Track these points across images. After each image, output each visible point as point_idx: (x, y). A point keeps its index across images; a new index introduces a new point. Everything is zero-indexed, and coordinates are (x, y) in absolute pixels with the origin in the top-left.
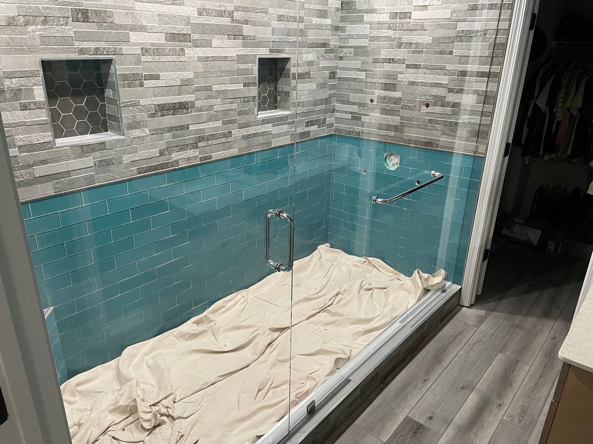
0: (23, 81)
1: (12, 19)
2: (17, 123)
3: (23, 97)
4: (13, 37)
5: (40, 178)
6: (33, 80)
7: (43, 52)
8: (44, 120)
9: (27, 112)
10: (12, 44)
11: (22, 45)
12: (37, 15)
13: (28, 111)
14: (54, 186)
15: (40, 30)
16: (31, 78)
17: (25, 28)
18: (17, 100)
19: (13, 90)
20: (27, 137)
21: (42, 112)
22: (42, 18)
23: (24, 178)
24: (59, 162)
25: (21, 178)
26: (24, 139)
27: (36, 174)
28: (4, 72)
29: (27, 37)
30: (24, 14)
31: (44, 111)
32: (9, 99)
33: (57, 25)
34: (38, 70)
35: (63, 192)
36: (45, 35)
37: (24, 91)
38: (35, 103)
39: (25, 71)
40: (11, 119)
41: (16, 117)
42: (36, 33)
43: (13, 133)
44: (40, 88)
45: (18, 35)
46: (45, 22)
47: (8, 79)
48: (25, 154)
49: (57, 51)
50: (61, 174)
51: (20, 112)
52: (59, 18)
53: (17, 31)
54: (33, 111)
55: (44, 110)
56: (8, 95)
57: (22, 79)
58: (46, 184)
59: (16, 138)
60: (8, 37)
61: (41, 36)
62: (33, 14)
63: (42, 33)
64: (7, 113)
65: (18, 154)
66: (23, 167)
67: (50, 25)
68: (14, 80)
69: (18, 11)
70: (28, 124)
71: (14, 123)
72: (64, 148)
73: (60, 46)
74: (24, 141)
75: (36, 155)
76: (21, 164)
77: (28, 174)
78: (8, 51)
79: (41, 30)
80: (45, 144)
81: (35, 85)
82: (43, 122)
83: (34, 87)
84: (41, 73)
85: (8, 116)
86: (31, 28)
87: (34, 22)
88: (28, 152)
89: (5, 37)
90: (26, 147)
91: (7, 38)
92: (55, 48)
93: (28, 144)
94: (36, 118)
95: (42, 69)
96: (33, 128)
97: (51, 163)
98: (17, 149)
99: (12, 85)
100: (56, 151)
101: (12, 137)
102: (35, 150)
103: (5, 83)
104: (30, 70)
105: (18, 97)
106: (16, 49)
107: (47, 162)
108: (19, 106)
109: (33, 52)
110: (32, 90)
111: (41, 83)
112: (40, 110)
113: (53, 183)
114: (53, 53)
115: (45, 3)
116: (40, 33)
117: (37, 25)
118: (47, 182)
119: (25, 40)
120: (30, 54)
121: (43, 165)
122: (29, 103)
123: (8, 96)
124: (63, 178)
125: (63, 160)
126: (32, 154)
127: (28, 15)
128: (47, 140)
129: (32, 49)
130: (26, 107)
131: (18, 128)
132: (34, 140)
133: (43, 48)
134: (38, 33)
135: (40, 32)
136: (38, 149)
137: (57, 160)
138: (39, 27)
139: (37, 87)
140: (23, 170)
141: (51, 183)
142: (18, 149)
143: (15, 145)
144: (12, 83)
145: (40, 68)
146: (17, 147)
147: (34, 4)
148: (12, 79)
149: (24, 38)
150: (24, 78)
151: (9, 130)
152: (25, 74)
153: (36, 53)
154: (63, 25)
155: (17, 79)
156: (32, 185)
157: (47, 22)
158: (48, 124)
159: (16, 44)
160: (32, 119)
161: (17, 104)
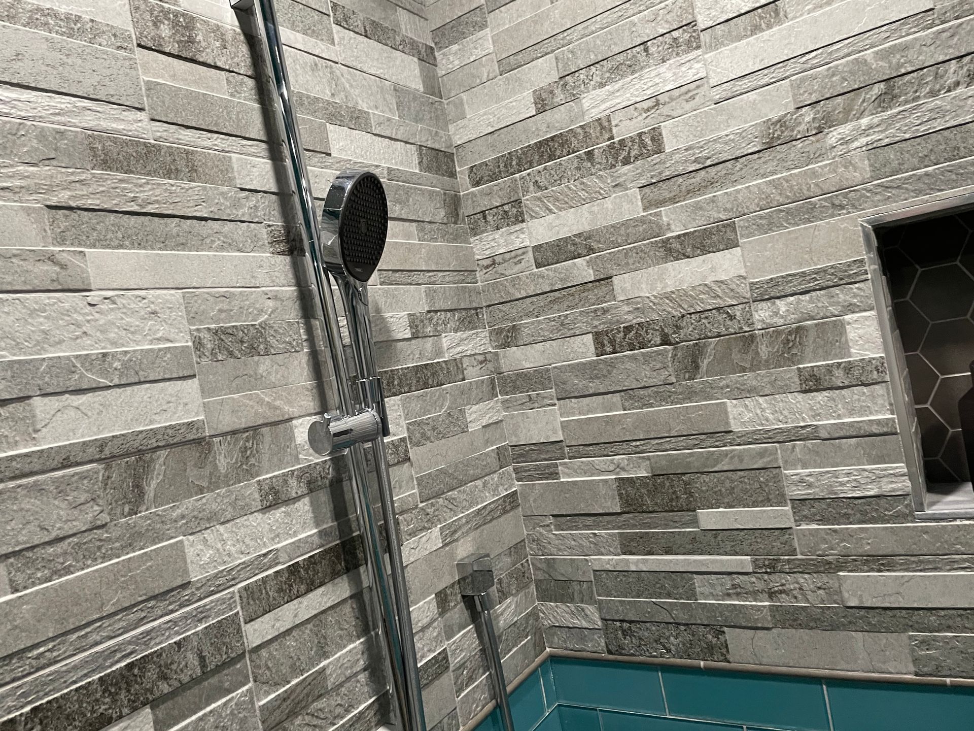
0: (811, 301)
1: (778, 126)
2: (788, 430)
3: (808, 351)
4: (779, 178)
5: (862, 612)
6: (841, 295)
7: (878, 197)
8: (878, 422)
9: (821, 397)
10: (778, 198)
11: (807, 194)
12: (856, 87)
13: (825, 393)
14: (913, 651)
15: (865, 132)
16: (836, 291)
17: (817, 141)
18: (792, 361)
19: (779, 333)
20: (821, 474)
21: (873, 397)
22: (880, 88)
23: (808, 601)
24: (935, 569)
25: (800, 597)
26: (811, 479)
27: (846, 595)
28: (752, 283)
29: (826, 166)
30: (814, 99)
31: (881, 392)
32: (767, 361)
33: (933, 94)
34: (862, 261)
35: (948, 680)
36: (886, 141)
37: (812, 334)
38: (848, 368)
39: (817, 272)
40: (771, 417)
41: (786, 413)
42: (856, 144)
43: (776, 460)
44: (867, 318)
45: (796, 167)
46: (887, 99)
47: (764, 305)
48: (814, 526)
49: (932, 184)
50: (943, 613)
51: (800, 397)
52: (942, 68)
53: (793, 155)
54: (844, 392)
55: (879, 389)
56: (764, 347)
57: (807, 297)
58: (883, 638)
59: (786, 476)
60: (766, 182)
61: (873, 149)
62: (846, 86)
63: (876, 137)
64: (761, 400)
65: (793, 525)
66: (806, 568)
67: (906, 102)
68: (782, 305)
69: (794, 95)
70: (824, 434)
71: (781, 431)
72: (958, 522)
73: (946, 160)
74: (810, 486)
75: (851, 534)
76: (799, 557)
77: (821, 592)
78: (764, 222)
79: (871, 128)
80: (883, 502)
81: (851, 308)
82: (875, 429)
83: (847, 317)
84: (872, 267)
85: (763, 410)
86: (833, 136)
87: (847, 111)
88: (823, 521)
89: (758, 186)
90: (816, 504)
91: (762, 186)
92: (927, 174)
93: (821, 495)
94: (851, 414)
95: (874, 255)
96: (840, 447)
97: (907, 570)
98: (788, 508)
99: (776, 319)
100: (925, 531)
101: (775, 471)
102: (846, 518)
103: (756, 316)
104: (832, 267)
105: (795, 351)
106: (788, 212)
107: (889, 564)
108: (797, 380)
109: (842, 207)
110: (840, 328)
111: (872, 301)
112: (865, 389)
113: (910, 637)
114: (919, 192)
115: (888, 34)
116: (869, 138)
117: (861, 115)
118: (888, 630)
119: (817, 177)
120: (832, 216)
121: (872, 570)
122: (829, 369)
123: (764, 351)
124: (949, 628)
125: (952, 565)
126: (835, 531)
127: (828, 96)
128: (887, 487)
129: (840, 197)
130: (818, 380)
131: (794, 447)
132: (842, 484)
133: (878, 185)
134: (864, 140)
135: (868, 136)
136: (858, 515)
137: (929, 562)
138: (865, 121)
139: (856, 316)
140: (806, 576)
141: (904, 637)
142: (793, 508)
143: (783, 495)
144: (776, 313)
145: (869, 250)
146: (789, 502)
147: (849, 55)
148: (777, 301)
149: (814, 173)
150: (813, 294)
151: (766, 449)
152: (815, 279)
153: (853, 206)
154: (957, 84)
155: (792, 299)
156: (834, 627)
157: (894, 97)
158: (896, 434)
159: (788, 197)
160: (839, 417)
161: (789, 373)
